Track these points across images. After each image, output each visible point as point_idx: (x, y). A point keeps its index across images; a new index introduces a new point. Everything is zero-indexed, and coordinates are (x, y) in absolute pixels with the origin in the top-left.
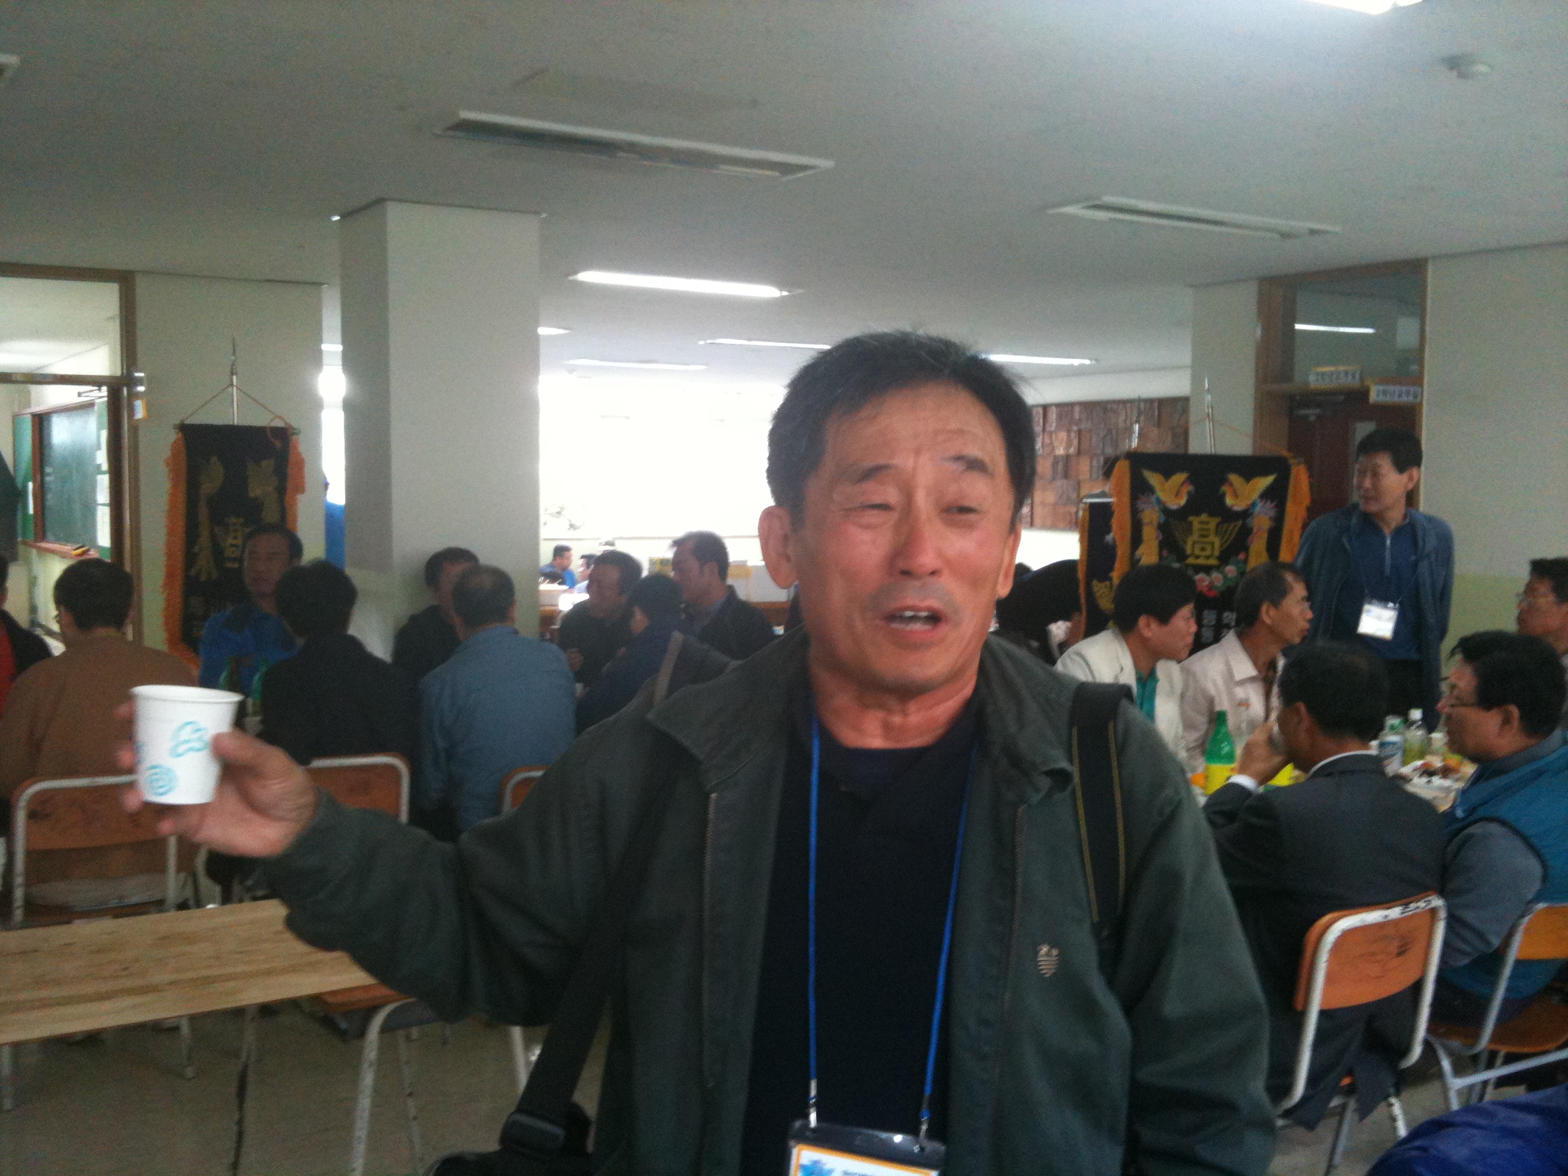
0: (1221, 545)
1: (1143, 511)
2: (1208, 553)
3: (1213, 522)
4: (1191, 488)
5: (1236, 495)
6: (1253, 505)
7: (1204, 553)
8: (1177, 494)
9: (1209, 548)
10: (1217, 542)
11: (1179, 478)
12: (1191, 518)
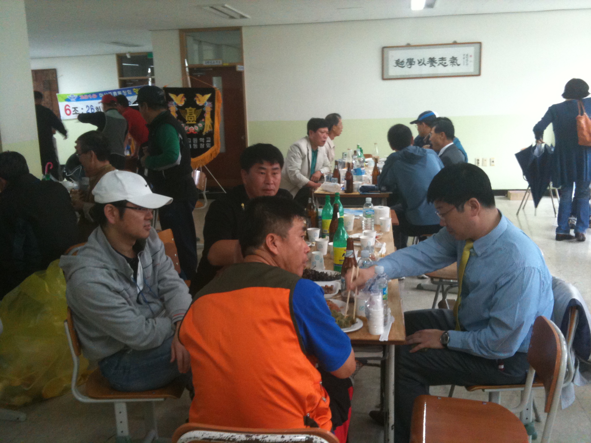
0: (196, 117)
2: (192, 120)
3: (194, 109)
4: (185, 99)
5: (199, 101)
6: (205, 104)
7: (191, 120)
8: (181, 101)
9: (192, 118)
10: (195, 116)
11: (181, 95)
12: (186, 109)
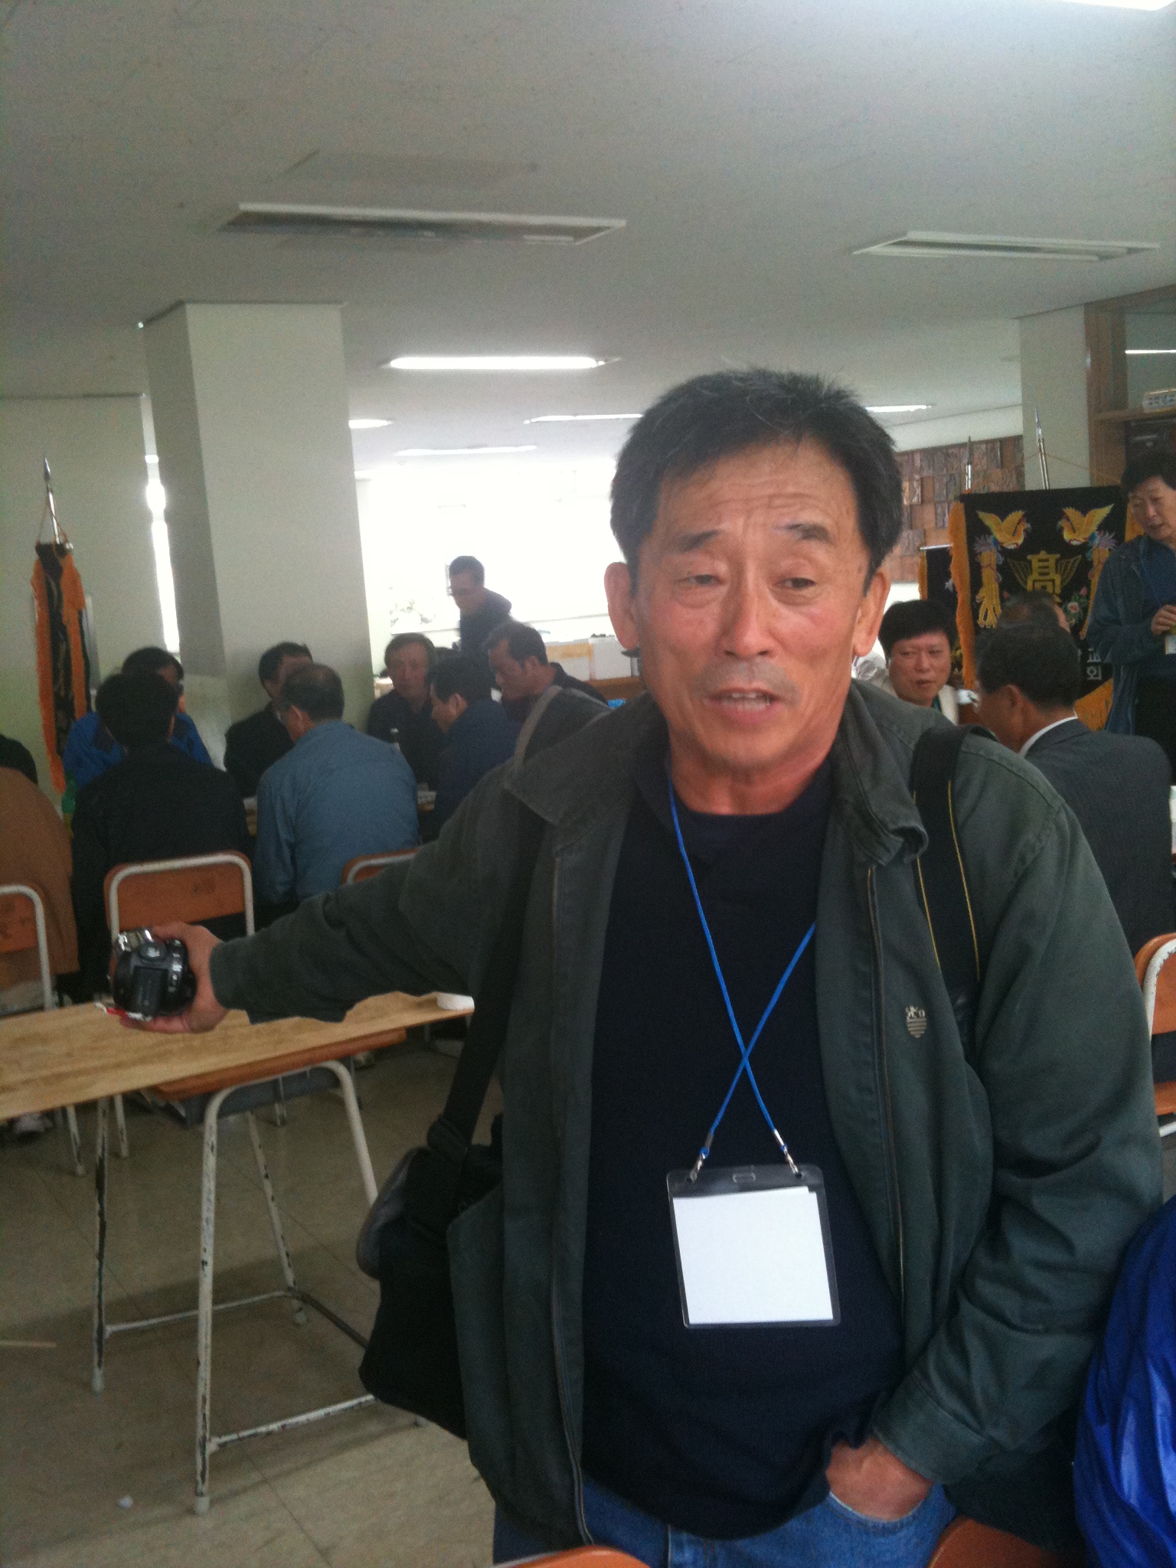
0: (1062, 582)
1: (980, 553)
3: (1053, 558)
4: (1028, 526)
5: (1074, 530)
6: (1092, 537)
8: (1014, 533)
10: (1058, 580)
11: (1016, 516)
12: (1029, 557)
